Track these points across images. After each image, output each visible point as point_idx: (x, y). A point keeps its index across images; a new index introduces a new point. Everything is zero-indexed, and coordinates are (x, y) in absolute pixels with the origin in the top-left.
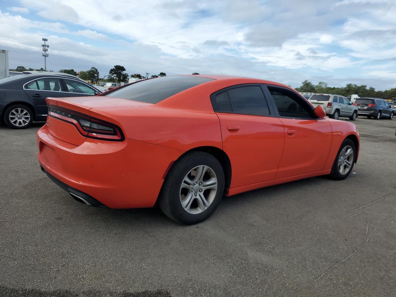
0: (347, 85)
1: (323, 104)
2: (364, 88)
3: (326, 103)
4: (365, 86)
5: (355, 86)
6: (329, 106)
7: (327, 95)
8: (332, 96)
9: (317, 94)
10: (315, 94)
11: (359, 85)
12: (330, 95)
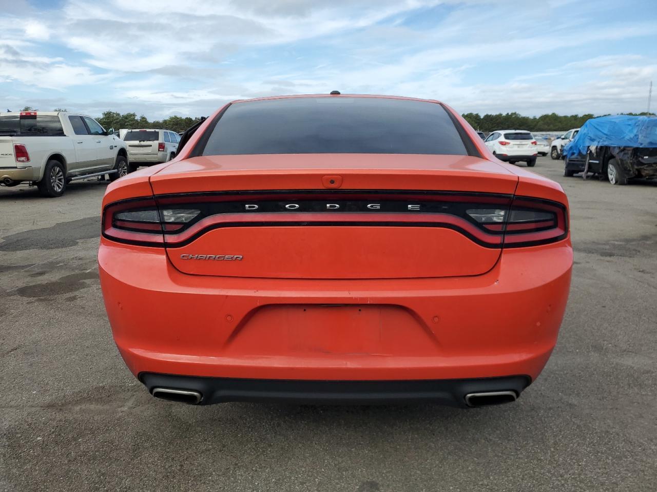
0: (103, 114)
1: (151, 146)
2: (132, 117)
3: (155, 144)
4: (134, 115)
5: (118, 115)
6: (161, 150)
7: (153, 130)
8: (161, 132)
9: (134, 130)
10: (130, 130)
11: (123, 113)
12: (157, 130)
